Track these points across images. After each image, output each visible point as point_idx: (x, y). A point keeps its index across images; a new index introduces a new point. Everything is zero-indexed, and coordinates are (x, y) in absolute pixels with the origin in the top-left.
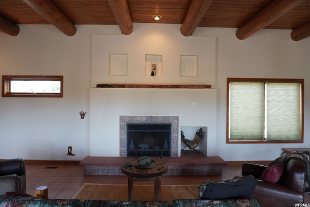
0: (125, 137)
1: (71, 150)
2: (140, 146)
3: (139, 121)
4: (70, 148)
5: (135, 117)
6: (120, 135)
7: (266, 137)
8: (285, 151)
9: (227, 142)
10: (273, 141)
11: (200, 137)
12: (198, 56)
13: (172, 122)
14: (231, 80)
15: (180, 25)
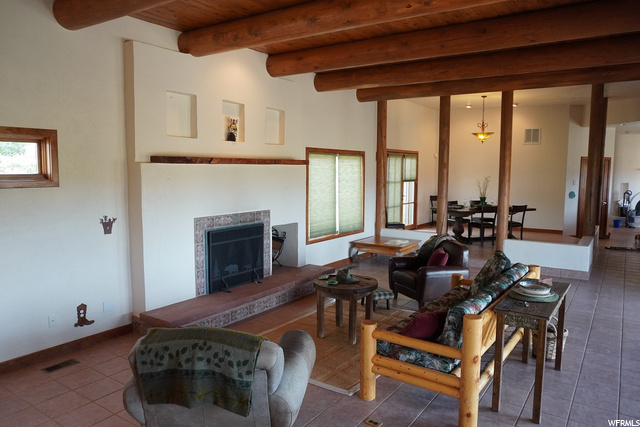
0: (203, 258)
1: (85, 313)
2: (227, 269)
3: (222, 225)
4: (83, 307)
5: (217, 217)
6: (196, 255)
7: (337, 229)
8: (353, 244)
9: (308, 243)
10: (343, 234)
11: (279, 240)
12: (283, 112)
13: (263, 220)
14: (310, 151)
15: (266, 56)
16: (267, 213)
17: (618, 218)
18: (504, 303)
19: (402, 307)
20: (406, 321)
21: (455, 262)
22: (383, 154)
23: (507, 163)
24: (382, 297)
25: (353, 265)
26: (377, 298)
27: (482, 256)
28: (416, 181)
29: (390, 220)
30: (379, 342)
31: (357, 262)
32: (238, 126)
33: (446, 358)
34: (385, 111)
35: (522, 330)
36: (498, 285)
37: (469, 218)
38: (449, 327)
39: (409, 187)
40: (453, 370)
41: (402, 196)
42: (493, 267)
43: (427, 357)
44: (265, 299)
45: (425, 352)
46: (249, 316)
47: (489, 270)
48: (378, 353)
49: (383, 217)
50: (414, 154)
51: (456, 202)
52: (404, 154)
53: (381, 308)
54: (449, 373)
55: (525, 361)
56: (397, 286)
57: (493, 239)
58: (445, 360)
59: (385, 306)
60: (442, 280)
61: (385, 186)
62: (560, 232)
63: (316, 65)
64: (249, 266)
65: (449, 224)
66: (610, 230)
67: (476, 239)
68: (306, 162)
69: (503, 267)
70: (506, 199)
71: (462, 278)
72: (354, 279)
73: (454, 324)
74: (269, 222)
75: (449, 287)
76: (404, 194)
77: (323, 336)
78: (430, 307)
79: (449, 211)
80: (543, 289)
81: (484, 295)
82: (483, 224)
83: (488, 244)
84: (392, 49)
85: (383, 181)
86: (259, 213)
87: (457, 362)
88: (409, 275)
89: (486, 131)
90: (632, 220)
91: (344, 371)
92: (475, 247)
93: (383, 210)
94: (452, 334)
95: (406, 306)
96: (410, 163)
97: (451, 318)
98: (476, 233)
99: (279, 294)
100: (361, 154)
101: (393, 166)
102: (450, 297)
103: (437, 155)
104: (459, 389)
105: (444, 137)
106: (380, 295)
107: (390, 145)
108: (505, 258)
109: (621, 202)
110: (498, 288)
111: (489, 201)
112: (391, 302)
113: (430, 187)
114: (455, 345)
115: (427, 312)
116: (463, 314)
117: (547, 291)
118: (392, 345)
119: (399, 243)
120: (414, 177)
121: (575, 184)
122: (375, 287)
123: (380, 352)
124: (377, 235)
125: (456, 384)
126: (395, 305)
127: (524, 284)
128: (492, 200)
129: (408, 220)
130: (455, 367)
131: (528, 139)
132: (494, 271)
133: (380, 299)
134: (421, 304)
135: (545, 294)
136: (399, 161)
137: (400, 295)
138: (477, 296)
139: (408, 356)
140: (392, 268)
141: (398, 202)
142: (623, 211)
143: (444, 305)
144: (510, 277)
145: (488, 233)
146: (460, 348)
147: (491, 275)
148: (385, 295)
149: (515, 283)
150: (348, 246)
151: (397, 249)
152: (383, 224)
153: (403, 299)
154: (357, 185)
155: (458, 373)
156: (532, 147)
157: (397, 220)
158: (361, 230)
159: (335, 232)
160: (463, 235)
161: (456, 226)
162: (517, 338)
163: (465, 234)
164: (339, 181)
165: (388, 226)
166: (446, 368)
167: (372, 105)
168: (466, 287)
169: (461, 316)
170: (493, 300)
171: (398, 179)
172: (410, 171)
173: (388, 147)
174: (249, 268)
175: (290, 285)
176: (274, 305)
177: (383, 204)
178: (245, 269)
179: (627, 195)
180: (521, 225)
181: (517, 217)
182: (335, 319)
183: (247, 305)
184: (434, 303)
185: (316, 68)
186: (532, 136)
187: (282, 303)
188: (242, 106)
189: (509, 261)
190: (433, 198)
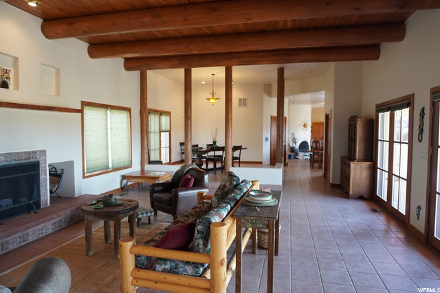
8: (124, 177)
9: (84, 177)
10: (116, 169)
11: (56, 175)
12: (59, 69)
13: (40, 159)
14: (84, 104)
15: (40, 21)
16: (43, 152)
17: (291, 154)
18: (240, 210)
19: (161, 221)
20: (162, 233)
21: (199, 183)
22: (145, 112)
23: (230, 116)
24: (145, 215)
25: (124, 192)
26: (140, 216)
27: (215, 180)
28: (170, 132)
29: (152, 159)
30: (137, 257)
31: (127, 190)
32: (11, 75)
33: (197, 264)
34: (146, 79)
35: (251, 229)
36: (234, 197)
37: (206, 155)
38: (199, 236)
39: (165, 136)
40: (203, 272)
41: (160, 142)
42: (228, 184)
43: (181, 265)
44: (39, 227)
45: (178, 261)
46: (23, 244)
47: (224, 186)
48: (136, 266)
49: (146, 156)
50: (168, 114)
51: (197, 145)
52: (161, 113)
53: (144, 224)
54: (200, 276)
55: (253, 252)
56: (156, 205)
57: (223, 168)
58: (196, 265)
59: (148, 222)
60: (191, 197)
61: (147, 133)
62: (261, 163)
63: (85, 29)
64: (25, 199)
65: (193, 161)
66: (287, 160)
67: (211, 170)
68: (81, 111)
69: (235, 183)
70: (230, 140)
71: (205, 194)
72: (118, 202)
73: (203, 233)
74: (45, 160)
75: (195, 202)
76: (162, 141)
77: (91, 254)
78: (182, 219)
79: (193, 151)
80: (266, 196)
81: (224, 205)
82: (215, 159)
83: (219, 172)
84: (147, 20)
85: (145, 130)
86: (35, 152)
87: (206, 265)
88: (165, 196)
89: (215, 97)
90: (297, 154)
91: (108, 285)
92: (212, 174)
93: (146, 151)
94: (201, 242)
95: (164, 220)
96: (165, 119)
97: (199, 227)
98: (211, 166)
99: (55, 220)
100: (129, 110)
101: (153, 120)
102: (197, 210)
103: (183, 115)
104: (209, 290)
105: (188, 98)
106: (142, 214)
107: (150, 106)
108: (236, 177)
109: (291, 145)
110: (234, 199)
111: (218, 144)
112: (152, 218)
113: (179, 137)
114: (204, 250)
115: (179, 224)
116: (210, 223)
117: (269, 198)
118: (149, 258)
119: (158, 174)
120: (168, 129)
121: (268, 133)
122: (137, 207)
123: (138, 266)
124: (143, 170)
125: (207, 285)
126: (155, 220)
127: (253, 193)
128: (220, 143)
129: (165, 159)
130: (205, 270)
131: (240, 105)
132: (228, 186)
133: (143, 217)
134: (175, 217)
135: (268, 200)
136: (157, 117)
137: (159, 212)
138: (219, 206)
139: (163, 266)
140: (153, 192)
141: (157, 146)
142: (292, 150)
143: (193, 216)
144: (240, 190)
145: (219, 165)
146: (208, 254)
147: (226, 190)
148: (147, 213)
149: (244, 194)
150: (119, 179)
151: (157, 178)
152: (147, 162)
153: (162, 215)
154: (125, 132)
155: (208, 275)
156: (243, 109)
157: (158, 159)
158: (130, 166)
159: (108, 168)
160: (203, 167)
161: (198, 161)
162: (248, 235)
163: (204, 166)
164: (111, 129)
165: (150, 162)
166: (197, 273)
167: (136, 74)
168: (207, 201)
169: (208, 225)
170: (232, 209)
171: (157, 130)
172: (165, 125)
173: (148, 107)
174: (24, 201)
175: (65, 213)
176: (50, 231)
177: (146, 147)
178: (20, 202)
179: (294, 140)
180: (239, 159)
181: (236, 154)
182: (103, 238)
183: (20, 234)
184: (185, 216)
185: (85, 32)
186: (243, 102)
187: (58, 229)
188: (16, 60)
189: (238, 179)
190: (182, 144)
